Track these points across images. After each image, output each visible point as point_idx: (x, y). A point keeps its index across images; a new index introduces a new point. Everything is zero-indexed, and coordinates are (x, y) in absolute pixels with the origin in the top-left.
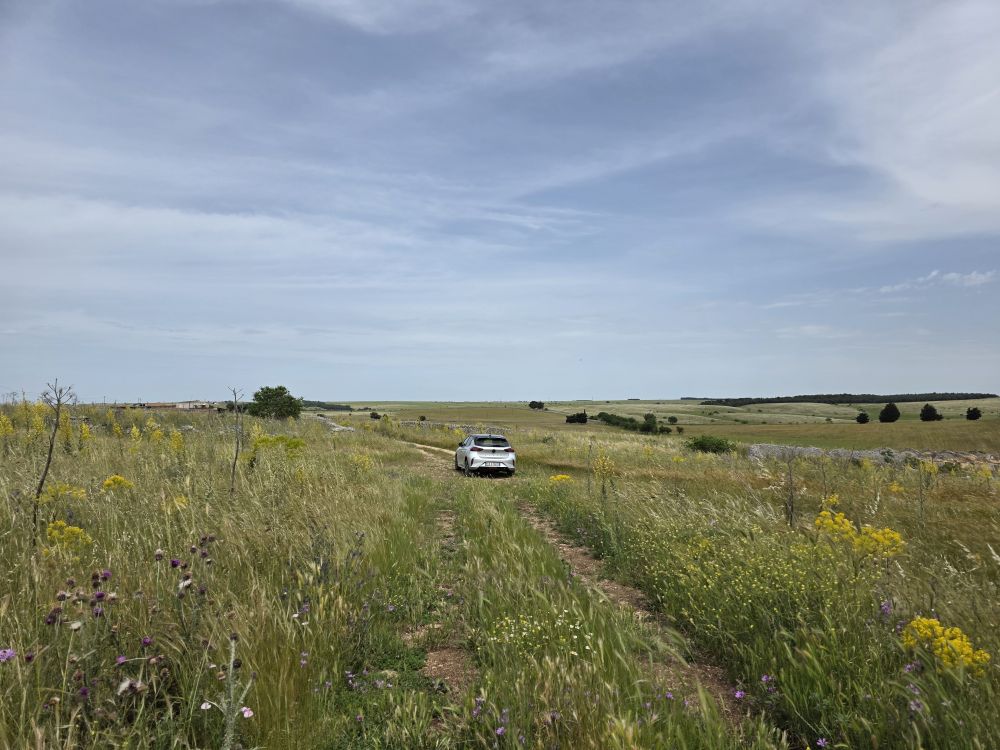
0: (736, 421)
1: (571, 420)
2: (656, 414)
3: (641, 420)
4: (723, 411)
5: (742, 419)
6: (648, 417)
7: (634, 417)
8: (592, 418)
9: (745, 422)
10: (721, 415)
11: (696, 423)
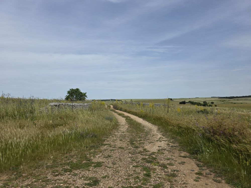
0: (232, 103)
1: (181, 103)
2: (206, 101)
3: (202, 103)
4: (227, 100)
5: (234, 102)
6: (204, 102)
7: (200, 102)
8: (187, 103)
9: (235, 103)
10: (226, 101)
11: (219, 104)
